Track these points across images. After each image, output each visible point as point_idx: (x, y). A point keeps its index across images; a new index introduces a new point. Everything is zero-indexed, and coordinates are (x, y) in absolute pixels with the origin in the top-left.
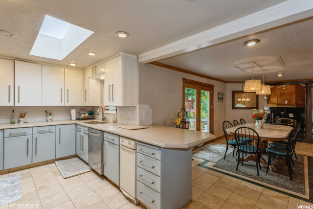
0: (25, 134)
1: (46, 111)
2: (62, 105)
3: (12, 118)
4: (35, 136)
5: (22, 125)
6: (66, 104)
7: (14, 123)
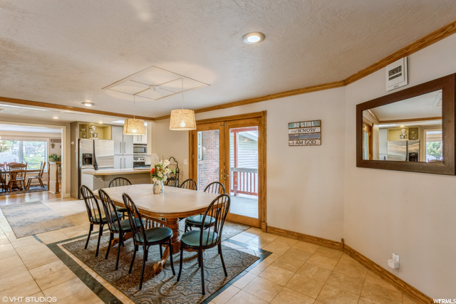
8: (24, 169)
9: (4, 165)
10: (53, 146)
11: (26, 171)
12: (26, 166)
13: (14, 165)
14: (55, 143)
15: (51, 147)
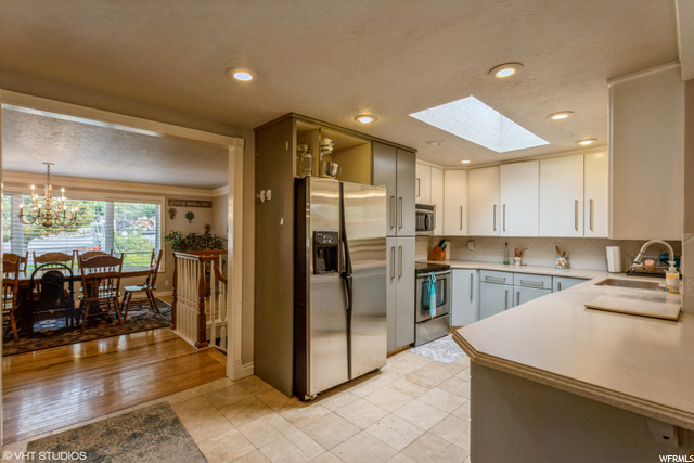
0: (502, 282)
1: (557, 248)
2: (579, 234)
3: (507, 255)
4: (518, 288)
5: (517, 268)
6: (589, 234)
7: (508, 263)
8: (117, 269)
9: (71, 258)
10: (172, 214)
11: (120, 275)
12: (120, 262)
13: (92, 259)
14: (178, 209)
15: (169, 215)
